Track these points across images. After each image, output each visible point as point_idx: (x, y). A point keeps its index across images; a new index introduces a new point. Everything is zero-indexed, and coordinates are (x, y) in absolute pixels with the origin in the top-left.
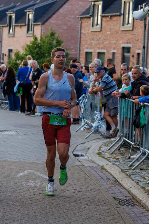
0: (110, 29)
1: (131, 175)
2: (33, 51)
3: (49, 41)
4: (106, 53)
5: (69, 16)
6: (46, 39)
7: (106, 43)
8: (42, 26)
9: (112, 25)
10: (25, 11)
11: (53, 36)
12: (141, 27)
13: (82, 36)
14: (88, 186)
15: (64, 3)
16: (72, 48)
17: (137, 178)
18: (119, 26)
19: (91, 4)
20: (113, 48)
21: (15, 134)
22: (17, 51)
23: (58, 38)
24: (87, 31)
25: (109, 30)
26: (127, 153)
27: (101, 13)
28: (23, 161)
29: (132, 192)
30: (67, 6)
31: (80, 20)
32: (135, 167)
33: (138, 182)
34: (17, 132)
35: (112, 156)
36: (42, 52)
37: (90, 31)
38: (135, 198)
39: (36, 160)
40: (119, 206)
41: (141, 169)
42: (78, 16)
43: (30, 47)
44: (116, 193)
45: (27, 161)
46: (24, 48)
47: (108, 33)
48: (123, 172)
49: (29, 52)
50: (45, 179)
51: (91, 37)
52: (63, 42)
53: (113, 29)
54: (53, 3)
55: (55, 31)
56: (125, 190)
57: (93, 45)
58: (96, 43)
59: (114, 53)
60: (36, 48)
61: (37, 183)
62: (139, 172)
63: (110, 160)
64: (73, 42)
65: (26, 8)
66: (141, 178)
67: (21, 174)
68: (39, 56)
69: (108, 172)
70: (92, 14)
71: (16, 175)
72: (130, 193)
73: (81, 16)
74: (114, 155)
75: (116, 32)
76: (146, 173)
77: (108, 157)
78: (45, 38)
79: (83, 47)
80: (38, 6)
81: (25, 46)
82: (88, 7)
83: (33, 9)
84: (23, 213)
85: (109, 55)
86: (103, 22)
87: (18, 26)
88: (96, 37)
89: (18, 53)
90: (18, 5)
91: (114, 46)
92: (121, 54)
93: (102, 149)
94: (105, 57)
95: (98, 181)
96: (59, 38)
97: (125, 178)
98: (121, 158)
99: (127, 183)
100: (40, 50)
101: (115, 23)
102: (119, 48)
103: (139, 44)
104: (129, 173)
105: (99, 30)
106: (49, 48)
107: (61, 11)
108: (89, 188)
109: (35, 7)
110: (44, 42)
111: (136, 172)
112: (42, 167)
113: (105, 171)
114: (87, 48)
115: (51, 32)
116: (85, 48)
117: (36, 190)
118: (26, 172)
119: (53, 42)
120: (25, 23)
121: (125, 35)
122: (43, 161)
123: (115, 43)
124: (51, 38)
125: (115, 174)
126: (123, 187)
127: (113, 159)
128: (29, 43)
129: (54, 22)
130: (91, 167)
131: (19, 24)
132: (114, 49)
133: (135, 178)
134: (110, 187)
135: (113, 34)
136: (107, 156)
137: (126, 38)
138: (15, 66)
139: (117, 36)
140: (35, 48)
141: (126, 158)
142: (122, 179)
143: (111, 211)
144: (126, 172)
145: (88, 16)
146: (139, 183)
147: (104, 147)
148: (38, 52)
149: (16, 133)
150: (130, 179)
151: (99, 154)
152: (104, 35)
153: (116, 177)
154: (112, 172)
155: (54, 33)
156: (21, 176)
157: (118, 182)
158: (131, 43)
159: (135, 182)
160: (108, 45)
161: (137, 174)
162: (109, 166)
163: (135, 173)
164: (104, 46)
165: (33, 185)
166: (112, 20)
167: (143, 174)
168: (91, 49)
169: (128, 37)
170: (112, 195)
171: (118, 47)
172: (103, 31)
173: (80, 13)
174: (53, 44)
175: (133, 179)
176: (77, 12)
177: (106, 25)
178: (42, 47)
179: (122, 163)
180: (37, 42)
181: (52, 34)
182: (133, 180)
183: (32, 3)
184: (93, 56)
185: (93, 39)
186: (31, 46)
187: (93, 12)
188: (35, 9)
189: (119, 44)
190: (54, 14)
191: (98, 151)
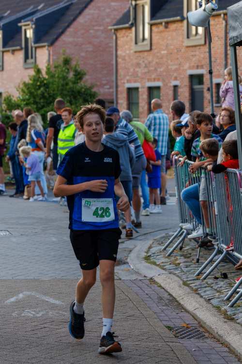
0: (167, 46)
1: (199, 289)
2: (35, 93)
3: (62, 73)
4: (161, 88)
5: (96, 28)
6: (56, 71)
7: (162, 70)
8: (49, 49)
9: (170, 38)
10: (20, 24)
11: (68, 64)
12: (219, 38)
13: (119, 60)
14: (124, 311)
15: (86, 7)
16: (104, 82)
17: (209, 293)
18: (181, 39)
19: (132, 4)
20: (173, 78)
21: (6, 235)
22: (8, 95)
23: (77, 68)
24: (128, 52)
25: (164, 48)
26: (195, 254)
27: (149, 19)
28: (16, 278)
29: (198, 315)
30: (92, 11)
31: (115, 33)
32: (205, 275)
33: (209, 300)
34: (8, 231)
35: (169, 261)
36: (51, 93)
37: (132, 51)
38: (204, 325)
39: (41, 275)
40: (175, 339)
41: (216, 278)
42: (110, 28)
43: (30, 86)
44: (172, 320)
45: (22, 277)
46: (20, 88)
47: (163, 52)
48: (185, 285)
49: (29, 94)
50: (53, 304)
51: (135, 61)
52: (85, 74)
53: (171, 45)
54: (67, 8)
55: (71, 57)
56: (187, 313)
57: (140, 75)
58: (143, 71)
59: (175, 87)
60: (40, 87)
61: (39, 311)
62: (212, 283)
63: (165, 267)
64: (105, 72)
65: (19, 20)
66: (215, 292)
67: (13, 300)
68: (45, 101)
69: (160, 286)
70: (134, 22)
71: (4, 302)
72: (196, 317)
73: (116, 27)
74: (173, 258)
75: (177, 49)
76: (224, 284)
77: (162, 263)
78: (54, 69)
79: (121, 79)
80: (41, 14)
81: (21, 86)
82: (126, 10)
83: (32, 21)
84: (12, 360)
85: (167, 91)
86: (153, 35)
87: (8, 51)
88: (143, 62)
89: (9, 98)
90: (6, 14)
91: (175, 74)
92: (188, 86)
93: (153, 250)
94: (161, 94)
95: (142, 303)
96: (79, 67)
97: (188, 294)
98: (184, 262)
99: (191, 303)
100: (47, 90)
101: (174, 34)
102: (183, 78)
103: (218, 67)
104: (196, 286)
105: (148, 48)
106: (63, 85)
107: (81, 20)
108: (127, 315)
109: (35, 18)
110: (53, 76)
111: (207, 283)
112: (49, 285)
113: (156, 285)
114: (129, 81)
115: (64, 58)
116: (126, 81)
117: (35, 324)
118: (21, 296)
119: (67, 75)
120: (20, 45)
121: (192, 53)
122: (51, 277)
123: (176, 70)
124: (64, 69)
125: (172, 289)
126: (184, 309)
127: (170, 264)
128: (27, 80)
129: (71, 40)
130: (133, 282)
131: (11, 49)
132: (176, 79)
133: (205, 294)
134: (162, 311)
135: (171, 54)
136: (161, 260)
137: (194, 59)
138: (6, 120)
139: (179, 56)
140: (37, 87)
141: (193, 261)
142: (183, 296)
143: (161, 348)
144: (190, 284)
145: (127, 25)
146: (212, 301)
147: (156, 246)
148: (43, 93)
149: (8, 233)
150: (197, 295)
151: (147, 258)
152: (158, 56)
153: (174, 295)
154: (167, 287)
155: (70, 58)
156: (13, 302)
157: (177, 301)
158: (204, 67)
159: (205, 299)
160: (165, 74)
161: (210, 286)
162: (162, 276)
163: (206, 285)
164: (158, 76)
165: (32, 316)
166: (167, 30)
167: (219, 286)
168: (135, 82)
169: (198, 57)
170: (165, 323)
171: (182, 76)
172: (155, 49)
173: (114, 22)
174: (69, 78)
175: (202, 294)
176: (108, 20)
177: (159, 39)
178: (50, 86)
179: (185, 271)
180: (41, 76)
181: (67, 62)
182: (201, 297)
183: (30, 10)
184: (140, 93)
185: (138, 65)
186: (32, 84)
187: (135, 19)
188: (36, 19)
189: (183, 70)
190: (68, 26)
191: (145, 254)
